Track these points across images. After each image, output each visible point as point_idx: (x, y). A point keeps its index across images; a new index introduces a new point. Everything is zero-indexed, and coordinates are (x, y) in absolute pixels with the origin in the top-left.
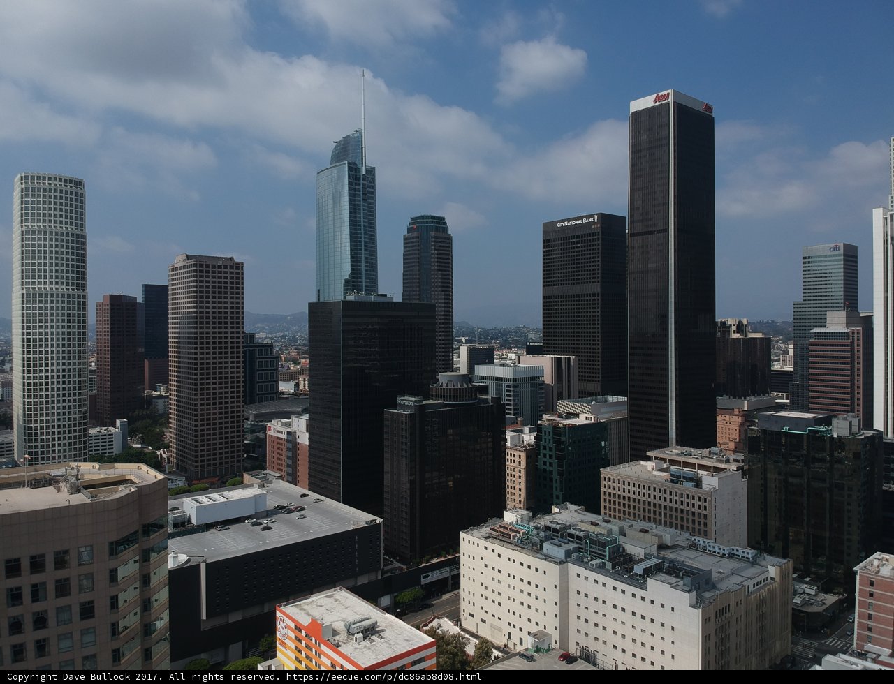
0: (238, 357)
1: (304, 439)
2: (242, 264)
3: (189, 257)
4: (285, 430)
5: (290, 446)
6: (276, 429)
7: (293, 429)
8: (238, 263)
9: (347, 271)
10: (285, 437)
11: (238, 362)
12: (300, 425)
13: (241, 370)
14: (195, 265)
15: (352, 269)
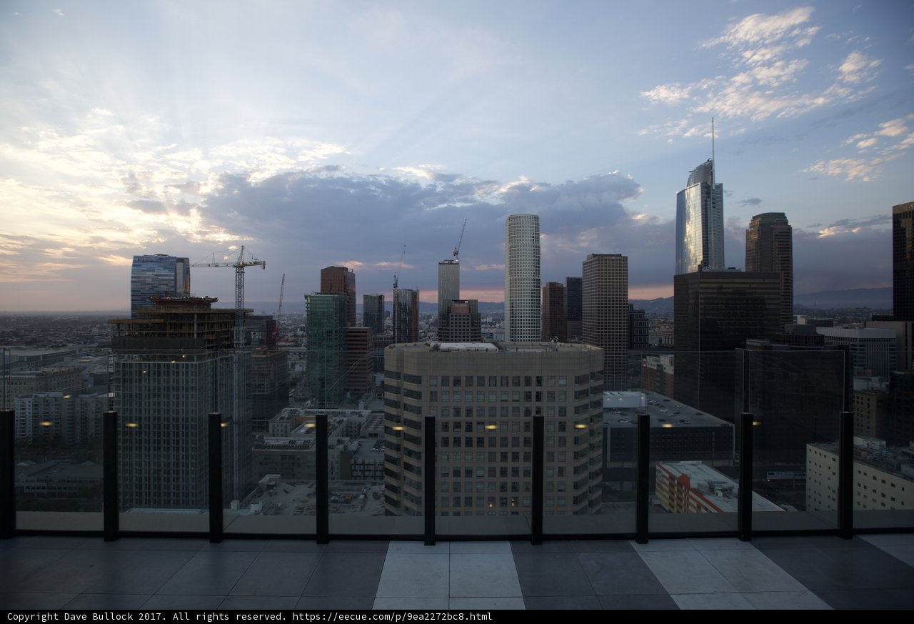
0: (624, 317)
1: (670, 370)
2: (627, 257)
3: (594, 255)
4: (656, 364)
5: (658, 374)
6: (650, 362)
7: (662, 363)
8: (624, 257)
9: (700, 258)
10: (655, 368)
11: (624, 320)
12: (666, 361)
13: (626, 324)
14: (599, 260)
15: (703, 257)
